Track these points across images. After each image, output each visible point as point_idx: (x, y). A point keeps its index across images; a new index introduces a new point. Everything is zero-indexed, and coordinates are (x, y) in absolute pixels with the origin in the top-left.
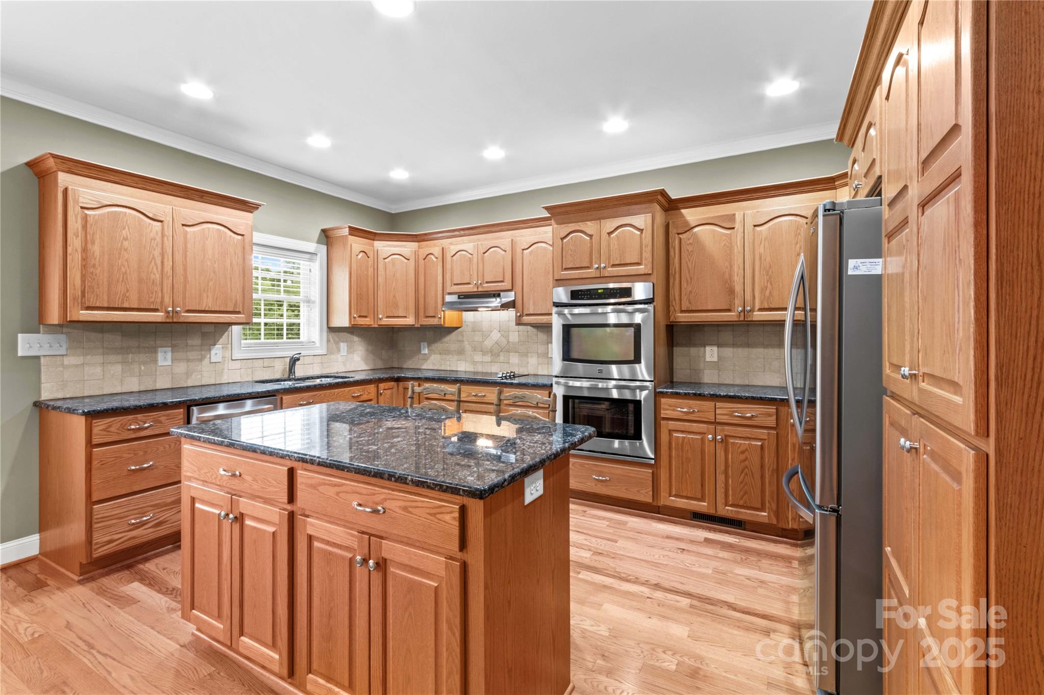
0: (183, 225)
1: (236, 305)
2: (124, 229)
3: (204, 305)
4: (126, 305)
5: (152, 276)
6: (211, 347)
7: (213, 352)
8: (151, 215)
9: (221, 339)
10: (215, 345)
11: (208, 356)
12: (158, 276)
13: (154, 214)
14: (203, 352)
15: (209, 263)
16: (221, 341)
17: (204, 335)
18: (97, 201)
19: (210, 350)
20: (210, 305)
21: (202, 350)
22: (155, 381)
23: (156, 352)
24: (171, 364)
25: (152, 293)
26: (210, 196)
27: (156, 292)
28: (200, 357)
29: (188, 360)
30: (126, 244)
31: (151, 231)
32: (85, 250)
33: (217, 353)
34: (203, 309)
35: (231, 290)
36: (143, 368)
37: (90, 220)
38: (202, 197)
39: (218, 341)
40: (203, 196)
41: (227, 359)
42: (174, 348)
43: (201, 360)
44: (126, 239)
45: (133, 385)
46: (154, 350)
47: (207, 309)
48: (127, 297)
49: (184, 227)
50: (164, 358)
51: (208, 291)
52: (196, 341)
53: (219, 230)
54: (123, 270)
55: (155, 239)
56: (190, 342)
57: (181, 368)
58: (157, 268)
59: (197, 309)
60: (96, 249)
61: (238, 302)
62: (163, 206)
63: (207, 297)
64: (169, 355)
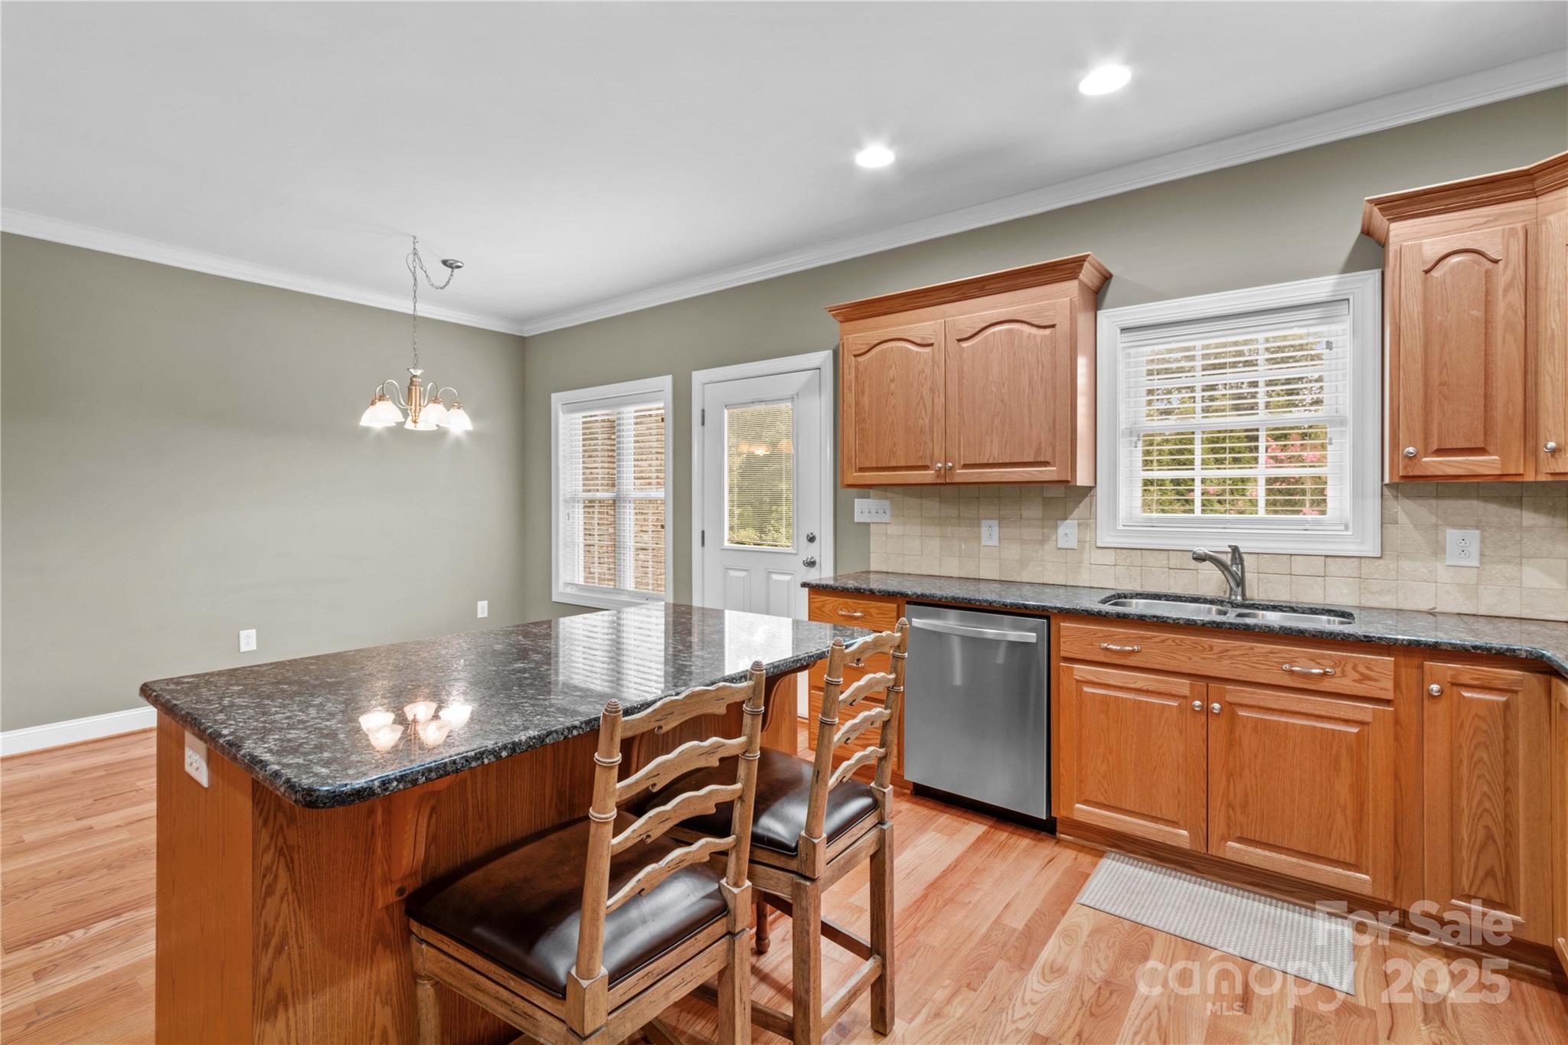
0: (959, 341)
1: (1038, 451)
2: (891, 368)
3: (987, 456)
4: (893, 464)
5: (921, 422)
6: (1059, 522)
7: (1061, 531)
8: (918, 341)
9: (1077, 510)
10: (1066, 519)
11: (1054, 537)
12: (927, 421)
13: (923, 338)
14: (1045, 531)
15: (994, 389)
16: (1076, 513)
17: (1047, 502)
18: (865, 344)
19: (1056, 527)
20: (996, 456)
21: (1043, 527)
22: (979, 567)
23: (979, 526)
24: (998, 544)
25: (920, 445)
26: (993, 281)
27: (925, 443)
28: (1040, 538)
29: (1022, 541)
30: (893, 386)
31: (919, 362)
32: (857, 403)
33: (1067, 532)
34: (985, 462)
35: (1031, 425)
36: (963, 546)
37: (861, 368)
38: (982, 289)
39: (1072, 512)
40: (984, 286)
41: (1087, 545)
42: (1002, 520)
43: (1044, 540)
44: (892, 381)
45: (952, 567)
46: (976, 522)
47: (991, 462)
48: (894, 454)
49: (961, 343)
50: (990, 533)
51: (992, 432)
52: (1033, 511)
53: (1010, 330)
54: (890, 420)
55: (923, 371)
56: (1026, 513)
57: (1012, 551)
58: (926, 411)
59: (978, 462)
60: (866, 400)
61: (1043, 445)
62: (933, 322)
63: (992, 442)
64: (996, 531)
